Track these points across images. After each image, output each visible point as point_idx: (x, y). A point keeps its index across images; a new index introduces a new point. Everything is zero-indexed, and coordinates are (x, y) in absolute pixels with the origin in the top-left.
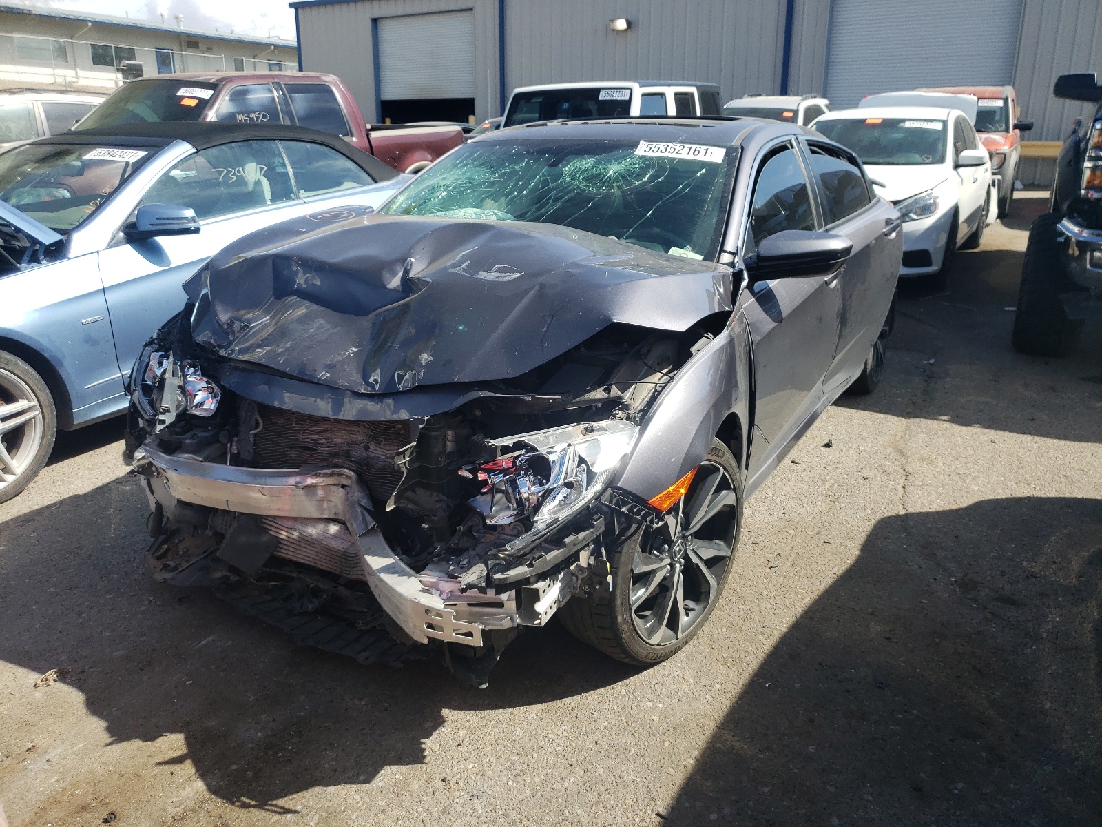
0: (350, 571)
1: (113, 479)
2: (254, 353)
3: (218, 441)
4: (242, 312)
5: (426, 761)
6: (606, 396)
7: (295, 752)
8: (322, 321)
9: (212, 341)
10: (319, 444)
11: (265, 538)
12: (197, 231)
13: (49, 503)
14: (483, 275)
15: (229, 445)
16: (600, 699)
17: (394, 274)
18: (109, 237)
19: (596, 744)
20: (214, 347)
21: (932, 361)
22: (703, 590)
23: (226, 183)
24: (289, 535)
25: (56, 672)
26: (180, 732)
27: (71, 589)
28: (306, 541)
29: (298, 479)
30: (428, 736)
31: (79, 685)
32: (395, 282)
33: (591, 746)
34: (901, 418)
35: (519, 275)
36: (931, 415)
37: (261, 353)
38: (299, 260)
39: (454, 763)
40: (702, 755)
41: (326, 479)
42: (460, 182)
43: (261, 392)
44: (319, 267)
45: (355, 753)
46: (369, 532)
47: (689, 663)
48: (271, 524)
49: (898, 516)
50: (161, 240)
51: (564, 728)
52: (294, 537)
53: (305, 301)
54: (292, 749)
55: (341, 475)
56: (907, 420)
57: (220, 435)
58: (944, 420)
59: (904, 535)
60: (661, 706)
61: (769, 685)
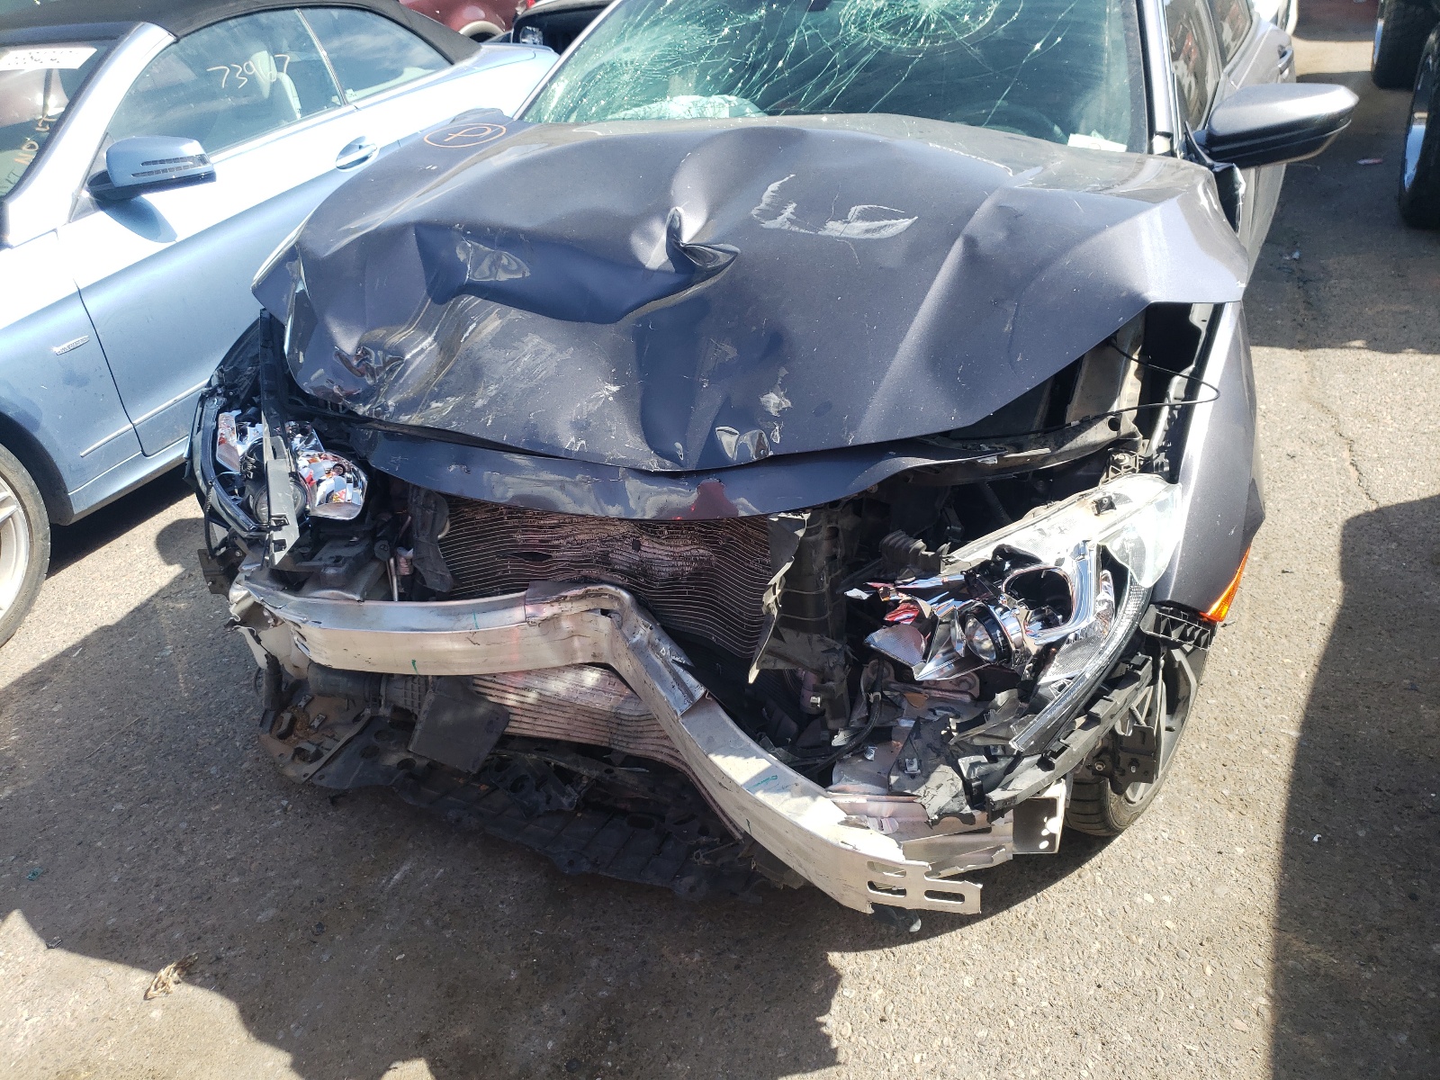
0: (628, 743)
1: (154, 591)
2: (428, 411)
3: (374, 558)
4: (380, 332)
5: (841, 1057)
6: (1114, 434)
7: (621, 1072)
8: (537, 340)
9: (335, 390)
10: (554, 546)
11: (481, 710)
12: (209, 177)
13: (65, 647)
14: (834, 228)
15: (392, 561)
16: (1069, 900)
17: (650, 239)
18: (69, 203)
19: (1099, 986)
20: (339, 399)
21: (1296, 255)
22: (1180, 696)
23: (232, 89)
24: (521, 699)
25: (175, 969)
26: (419, 1056)
27: (148, 802)
28: (546, 703)
29: (530, 610)
30: (825, 1009)
31: (220, 983)
32: (655, 255)
33: (1092, 992)
34: (1294, 351)
35: (906, 222)
36: (1338, 340)
37: (443, 409)
38: (467, 228)
39: (888, 1056)
40: (1275, 985)
41: (575, 604)
42: (657, 52)
43: (452, 477)
44: (508, 239)
45: (720, 1060)
46: (696, 706)
47: (1176, 812)
48: (490, 685)
49: (1368, 514)
50: (152, 199)
51: (1035, 962)
52: (529, 700)
53: (493, 305)
54: (614, 1066)
55: (602, 594)
56: (1303, 353)
57: (376, 549)
58: (1359, 348)
59: (1394, 546)
60: (1167, 899)
61: (1319, 838)
